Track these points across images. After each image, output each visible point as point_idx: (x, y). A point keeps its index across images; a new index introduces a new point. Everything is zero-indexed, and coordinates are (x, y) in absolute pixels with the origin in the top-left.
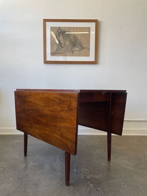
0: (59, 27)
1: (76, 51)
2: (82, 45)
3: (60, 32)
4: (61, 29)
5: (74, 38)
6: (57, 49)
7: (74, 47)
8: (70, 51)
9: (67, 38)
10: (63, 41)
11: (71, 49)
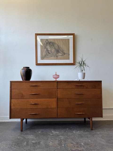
1: (59, 56)
6: (45, 55)
7: (58, 53)
8: (55, 56)
9: (52, 47)
11: (56, 54)
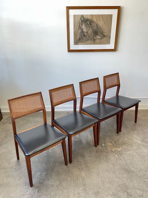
0: (82, 15)
1: (97, 40)
2: (103, 33)
3: (83, 21)
4: (84, 17)
5: (96, 26)
6: (79, 37)
7: (96, 36)
8: (92, 40)
9: (89, 27)
10: (86, 29)
11: (93, 37)
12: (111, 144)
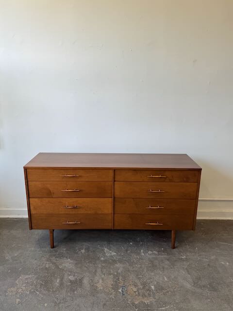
12: (135, 290)
